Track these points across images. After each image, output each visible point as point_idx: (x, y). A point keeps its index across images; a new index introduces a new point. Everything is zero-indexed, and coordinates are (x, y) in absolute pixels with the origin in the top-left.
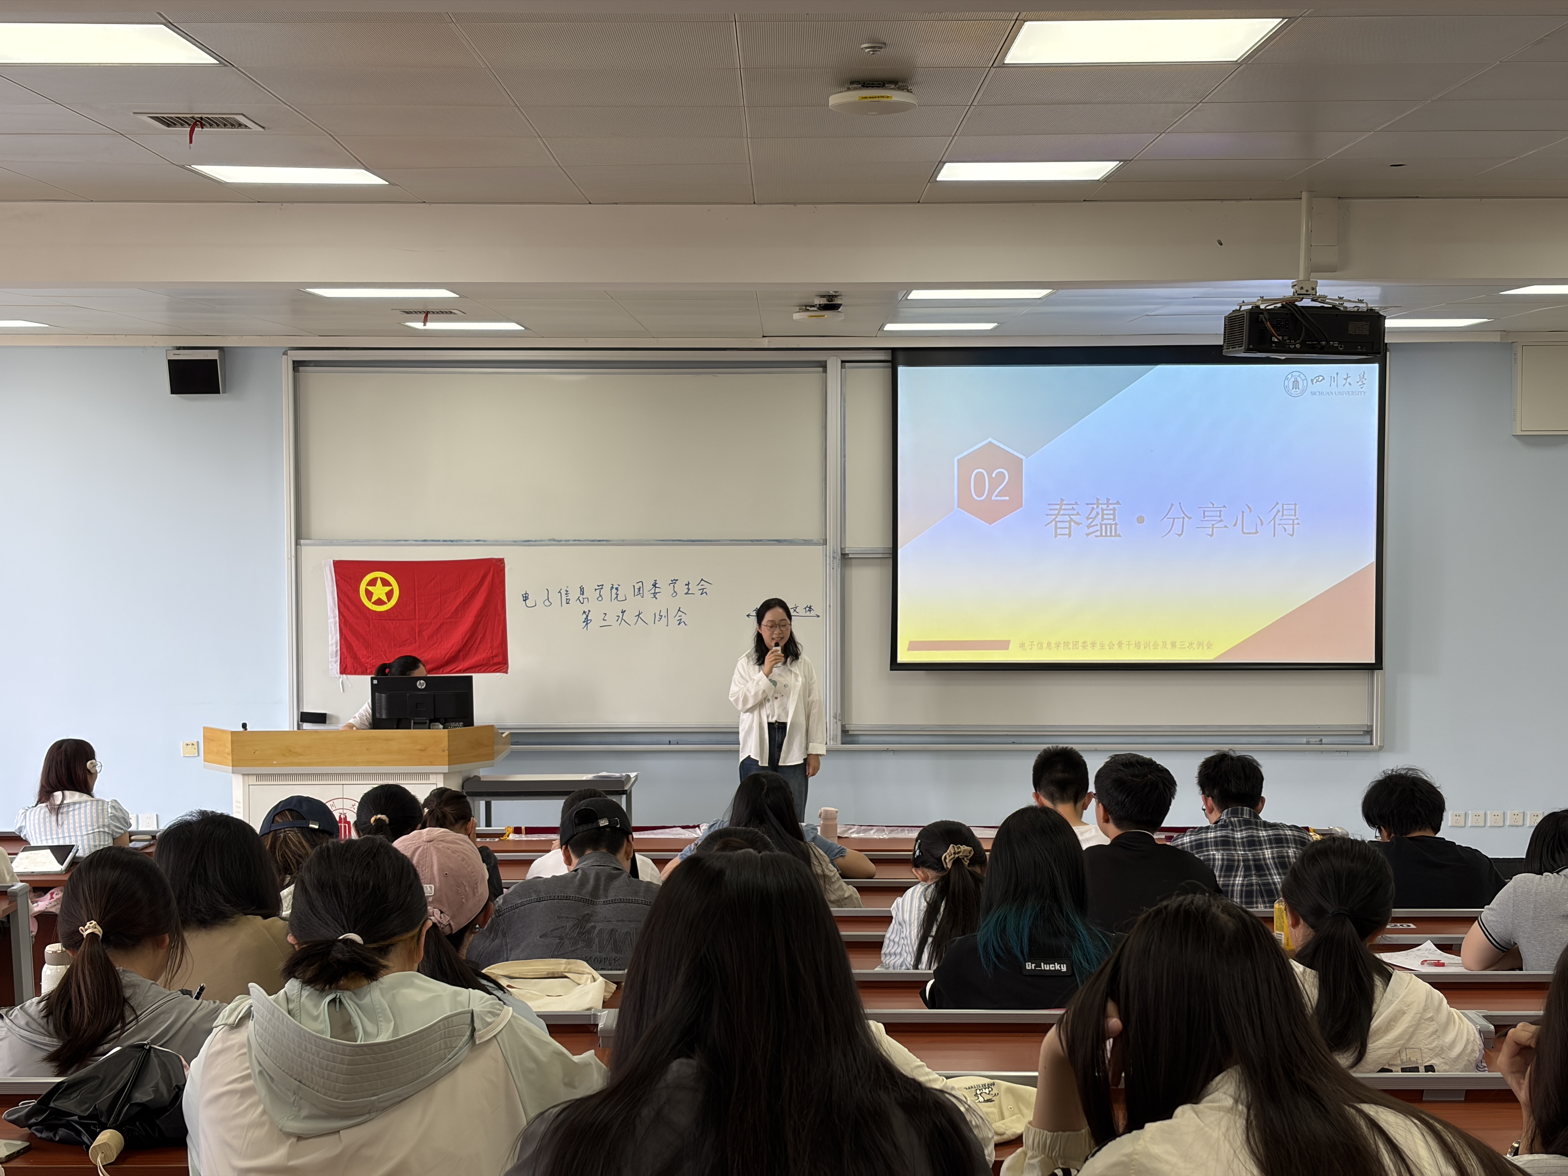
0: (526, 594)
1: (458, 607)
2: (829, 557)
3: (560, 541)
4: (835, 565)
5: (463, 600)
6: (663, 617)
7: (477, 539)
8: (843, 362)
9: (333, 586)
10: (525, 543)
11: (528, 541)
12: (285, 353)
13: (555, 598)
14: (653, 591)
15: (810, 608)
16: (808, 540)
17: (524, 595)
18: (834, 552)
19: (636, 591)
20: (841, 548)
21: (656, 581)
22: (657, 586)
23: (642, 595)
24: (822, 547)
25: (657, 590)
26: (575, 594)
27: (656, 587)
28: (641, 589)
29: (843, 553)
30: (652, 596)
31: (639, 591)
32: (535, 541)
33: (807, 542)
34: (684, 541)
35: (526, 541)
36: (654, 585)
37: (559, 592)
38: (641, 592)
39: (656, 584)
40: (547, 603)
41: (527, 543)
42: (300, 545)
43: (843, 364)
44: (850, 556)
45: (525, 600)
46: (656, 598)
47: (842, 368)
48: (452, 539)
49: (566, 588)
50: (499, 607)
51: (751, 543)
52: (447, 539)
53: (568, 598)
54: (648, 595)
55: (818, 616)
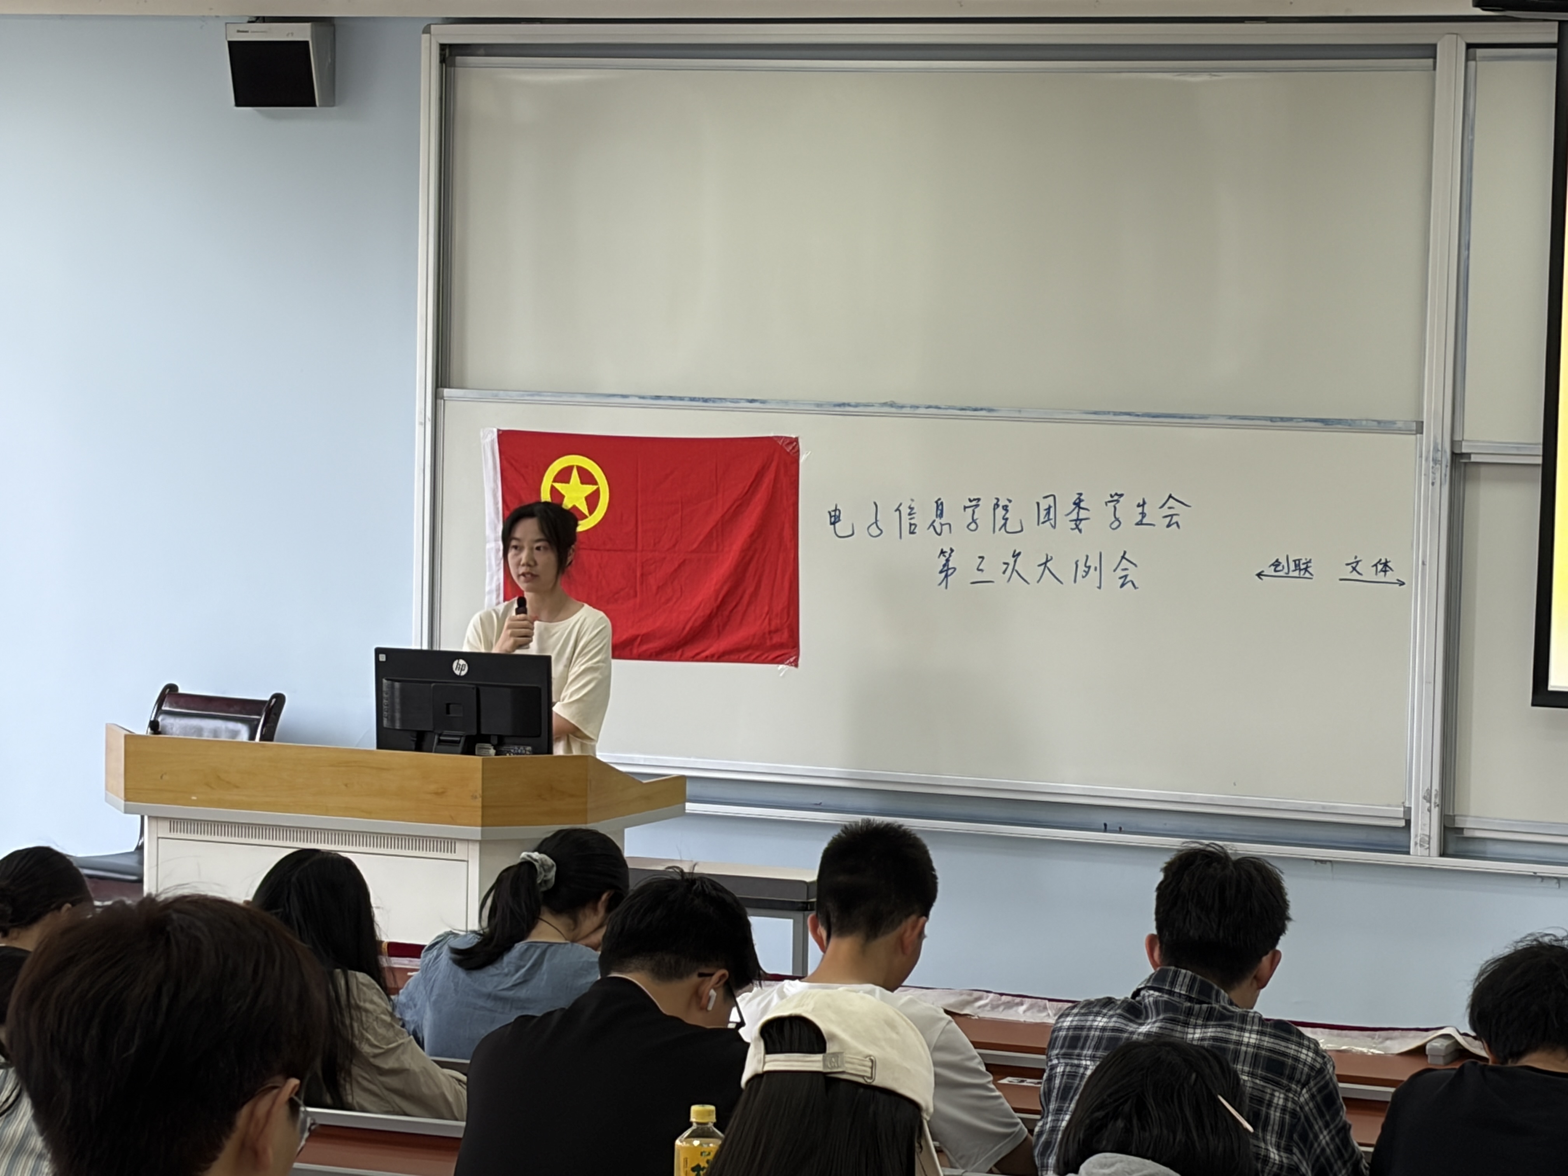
0: (835, 511)
1: (712, 530)
2: (1427, 459)
3: (902, 407)
4: (1438, 475)
5: (723, 516)
6: (1092, 569)
7: (750, 398)
8: (1469, 46)
9: (495, 481)
10: (838, 409)
11: (843, 405)
12: (427, 30)
13: (889, 520)
14: (1074, 516)
15: (1385, 564)
16: (1385, 422)
17: (833, 514)
18: (1436, 450)
19: (1043, 513)
20: (1453, 442)
21: (1081, 494)
22: (1082, 505)
23: (1052, 522)
24: (1413, 437)
25: (1083, 514)
26: (925, 515)
27: (1080, 508)
28: (1052, 510)
29: (1457, 451)
30: (1073, 525)
31: (1048, 515)
32: (857, 405)
33: (1384, 426)
34: (1138, 415)
35: (840, 405)
36: (1077, 504)
37: (898, 510)
38: (1052, 516)
39: (1081, 501)
40: (874, 531)
41: (842, 407)
42: (442, 398)
43: (1471, 50)
44: (1474, 459)
45: (833, 524)
46: (1080, 531)
47: (1467, 59)
48: (706, 396)
49: (909, 503)
50: (787, 532)
51: (1269, 423)
52: (697, 395)
53: (913, 521)
54: (1065, 523)
55: (1403, 584)
